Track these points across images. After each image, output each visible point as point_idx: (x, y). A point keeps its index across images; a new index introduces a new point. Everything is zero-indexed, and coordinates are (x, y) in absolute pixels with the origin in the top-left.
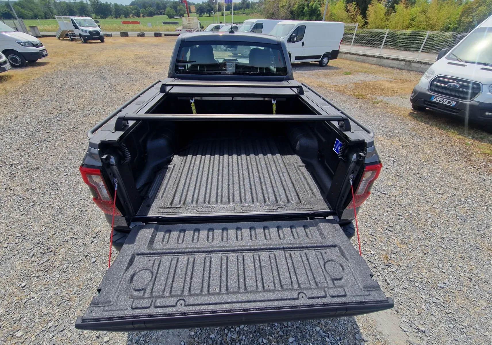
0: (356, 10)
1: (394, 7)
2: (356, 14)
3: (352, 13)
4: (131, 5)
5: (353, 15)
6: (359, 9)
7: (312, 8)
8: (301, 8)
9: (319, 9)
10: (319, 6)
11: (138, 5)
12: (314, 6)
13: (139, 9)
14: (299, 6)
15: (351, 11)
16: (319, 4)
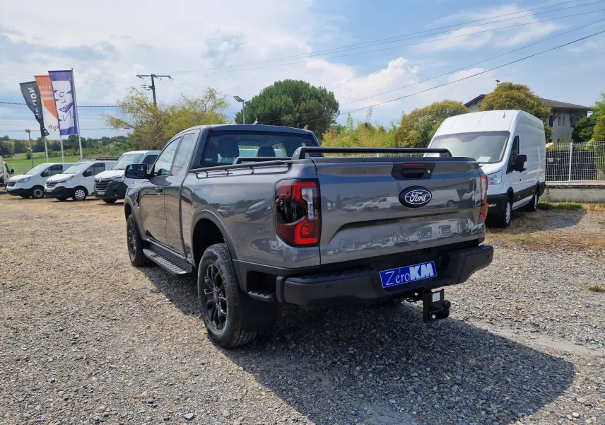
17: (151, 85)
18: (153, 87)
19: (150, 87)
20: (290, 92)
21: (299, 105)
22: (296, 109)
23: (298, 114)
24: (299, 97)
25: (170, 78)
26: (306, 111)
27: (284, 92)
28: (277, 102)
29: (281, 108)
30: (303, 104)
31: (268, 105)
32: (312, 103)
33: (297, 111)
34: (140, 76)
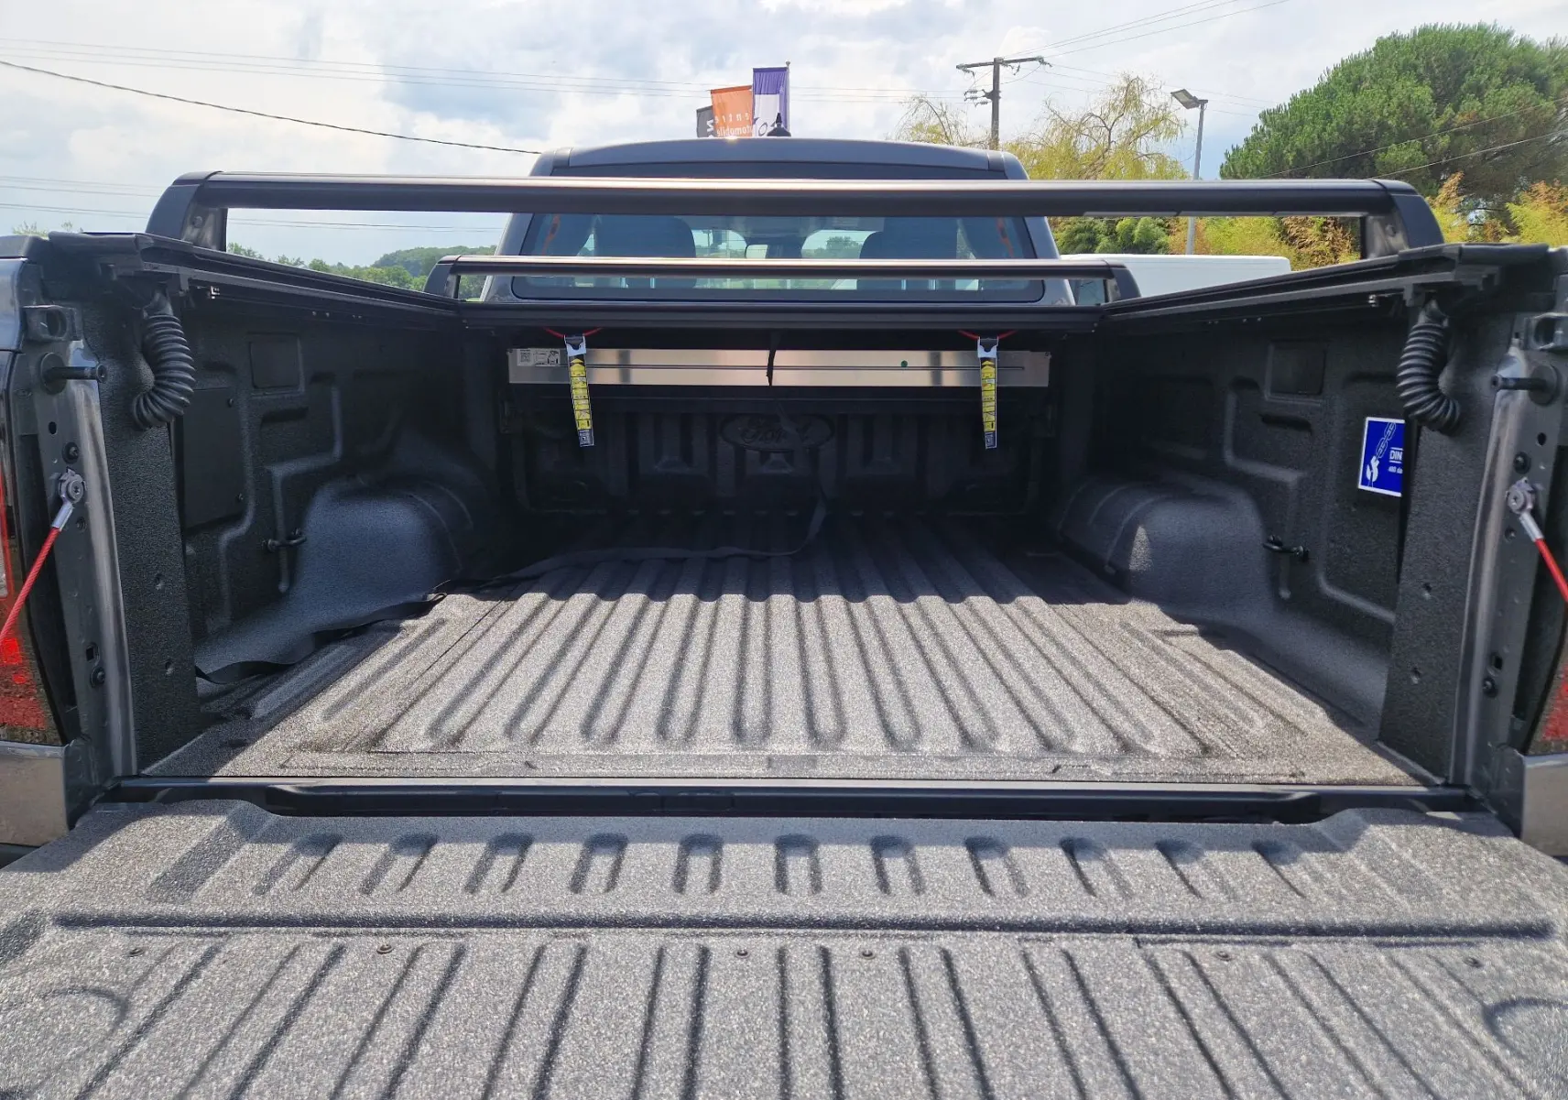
0: (1330, 236)
1: (1509, 214)
2: (1333, 250)
3: (1314, 248)
4: (376, 265)
5: (1321, 253)
6: (1344, 233)
7: (1133, 236)
8: (1080, 241)
9: (1162, 240)
10: (1159, 230)
11: (407, 265)
12: (1136, 232)
13: (408, 276)
14: (1071, 237)
15: (1308, 241)
16: (1160, 225)
17: (990, 89)
18: (994, 96)
19: (988, 95)
20: (1429, 68)
21: (1456, 109)
22: (1438, 123)
23: (1444, 142)
24: (1459, 82)
25: (1041, 60)
26: (1482, 130)
27: (1407, 68)
28: (1372, 102)
29: (1382, 125)
30: (1471, 105)
31: (1340, 119)
32: (1506, 100)
33: (1446, 128)
34: (965, 68)
